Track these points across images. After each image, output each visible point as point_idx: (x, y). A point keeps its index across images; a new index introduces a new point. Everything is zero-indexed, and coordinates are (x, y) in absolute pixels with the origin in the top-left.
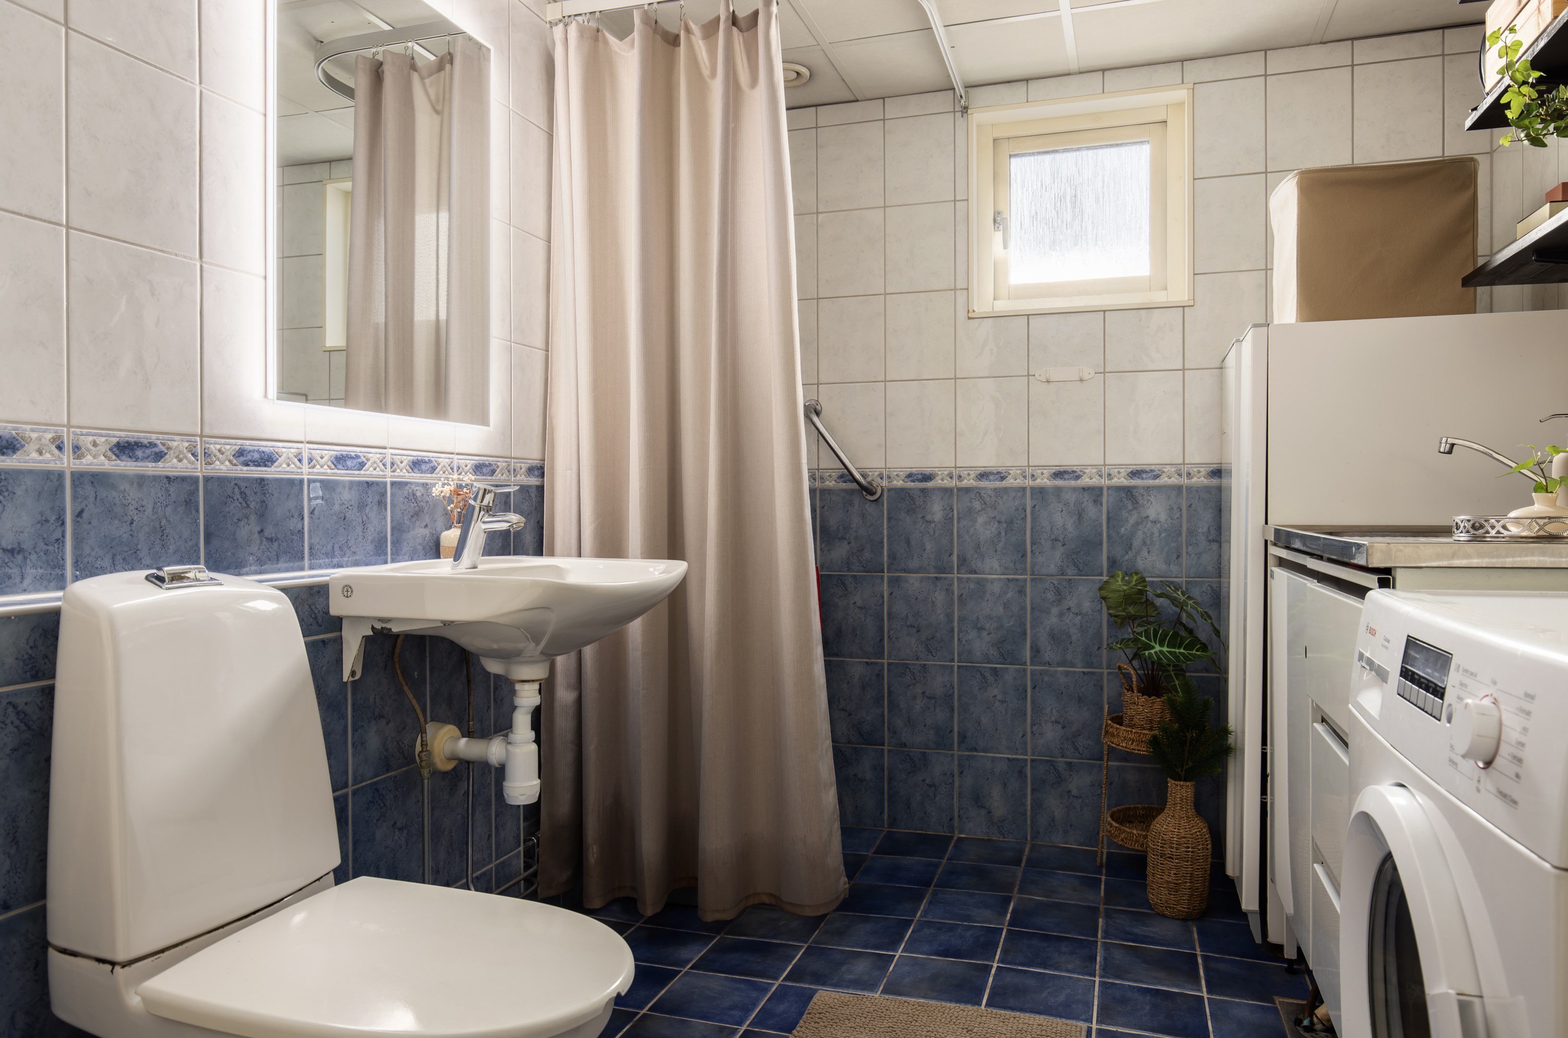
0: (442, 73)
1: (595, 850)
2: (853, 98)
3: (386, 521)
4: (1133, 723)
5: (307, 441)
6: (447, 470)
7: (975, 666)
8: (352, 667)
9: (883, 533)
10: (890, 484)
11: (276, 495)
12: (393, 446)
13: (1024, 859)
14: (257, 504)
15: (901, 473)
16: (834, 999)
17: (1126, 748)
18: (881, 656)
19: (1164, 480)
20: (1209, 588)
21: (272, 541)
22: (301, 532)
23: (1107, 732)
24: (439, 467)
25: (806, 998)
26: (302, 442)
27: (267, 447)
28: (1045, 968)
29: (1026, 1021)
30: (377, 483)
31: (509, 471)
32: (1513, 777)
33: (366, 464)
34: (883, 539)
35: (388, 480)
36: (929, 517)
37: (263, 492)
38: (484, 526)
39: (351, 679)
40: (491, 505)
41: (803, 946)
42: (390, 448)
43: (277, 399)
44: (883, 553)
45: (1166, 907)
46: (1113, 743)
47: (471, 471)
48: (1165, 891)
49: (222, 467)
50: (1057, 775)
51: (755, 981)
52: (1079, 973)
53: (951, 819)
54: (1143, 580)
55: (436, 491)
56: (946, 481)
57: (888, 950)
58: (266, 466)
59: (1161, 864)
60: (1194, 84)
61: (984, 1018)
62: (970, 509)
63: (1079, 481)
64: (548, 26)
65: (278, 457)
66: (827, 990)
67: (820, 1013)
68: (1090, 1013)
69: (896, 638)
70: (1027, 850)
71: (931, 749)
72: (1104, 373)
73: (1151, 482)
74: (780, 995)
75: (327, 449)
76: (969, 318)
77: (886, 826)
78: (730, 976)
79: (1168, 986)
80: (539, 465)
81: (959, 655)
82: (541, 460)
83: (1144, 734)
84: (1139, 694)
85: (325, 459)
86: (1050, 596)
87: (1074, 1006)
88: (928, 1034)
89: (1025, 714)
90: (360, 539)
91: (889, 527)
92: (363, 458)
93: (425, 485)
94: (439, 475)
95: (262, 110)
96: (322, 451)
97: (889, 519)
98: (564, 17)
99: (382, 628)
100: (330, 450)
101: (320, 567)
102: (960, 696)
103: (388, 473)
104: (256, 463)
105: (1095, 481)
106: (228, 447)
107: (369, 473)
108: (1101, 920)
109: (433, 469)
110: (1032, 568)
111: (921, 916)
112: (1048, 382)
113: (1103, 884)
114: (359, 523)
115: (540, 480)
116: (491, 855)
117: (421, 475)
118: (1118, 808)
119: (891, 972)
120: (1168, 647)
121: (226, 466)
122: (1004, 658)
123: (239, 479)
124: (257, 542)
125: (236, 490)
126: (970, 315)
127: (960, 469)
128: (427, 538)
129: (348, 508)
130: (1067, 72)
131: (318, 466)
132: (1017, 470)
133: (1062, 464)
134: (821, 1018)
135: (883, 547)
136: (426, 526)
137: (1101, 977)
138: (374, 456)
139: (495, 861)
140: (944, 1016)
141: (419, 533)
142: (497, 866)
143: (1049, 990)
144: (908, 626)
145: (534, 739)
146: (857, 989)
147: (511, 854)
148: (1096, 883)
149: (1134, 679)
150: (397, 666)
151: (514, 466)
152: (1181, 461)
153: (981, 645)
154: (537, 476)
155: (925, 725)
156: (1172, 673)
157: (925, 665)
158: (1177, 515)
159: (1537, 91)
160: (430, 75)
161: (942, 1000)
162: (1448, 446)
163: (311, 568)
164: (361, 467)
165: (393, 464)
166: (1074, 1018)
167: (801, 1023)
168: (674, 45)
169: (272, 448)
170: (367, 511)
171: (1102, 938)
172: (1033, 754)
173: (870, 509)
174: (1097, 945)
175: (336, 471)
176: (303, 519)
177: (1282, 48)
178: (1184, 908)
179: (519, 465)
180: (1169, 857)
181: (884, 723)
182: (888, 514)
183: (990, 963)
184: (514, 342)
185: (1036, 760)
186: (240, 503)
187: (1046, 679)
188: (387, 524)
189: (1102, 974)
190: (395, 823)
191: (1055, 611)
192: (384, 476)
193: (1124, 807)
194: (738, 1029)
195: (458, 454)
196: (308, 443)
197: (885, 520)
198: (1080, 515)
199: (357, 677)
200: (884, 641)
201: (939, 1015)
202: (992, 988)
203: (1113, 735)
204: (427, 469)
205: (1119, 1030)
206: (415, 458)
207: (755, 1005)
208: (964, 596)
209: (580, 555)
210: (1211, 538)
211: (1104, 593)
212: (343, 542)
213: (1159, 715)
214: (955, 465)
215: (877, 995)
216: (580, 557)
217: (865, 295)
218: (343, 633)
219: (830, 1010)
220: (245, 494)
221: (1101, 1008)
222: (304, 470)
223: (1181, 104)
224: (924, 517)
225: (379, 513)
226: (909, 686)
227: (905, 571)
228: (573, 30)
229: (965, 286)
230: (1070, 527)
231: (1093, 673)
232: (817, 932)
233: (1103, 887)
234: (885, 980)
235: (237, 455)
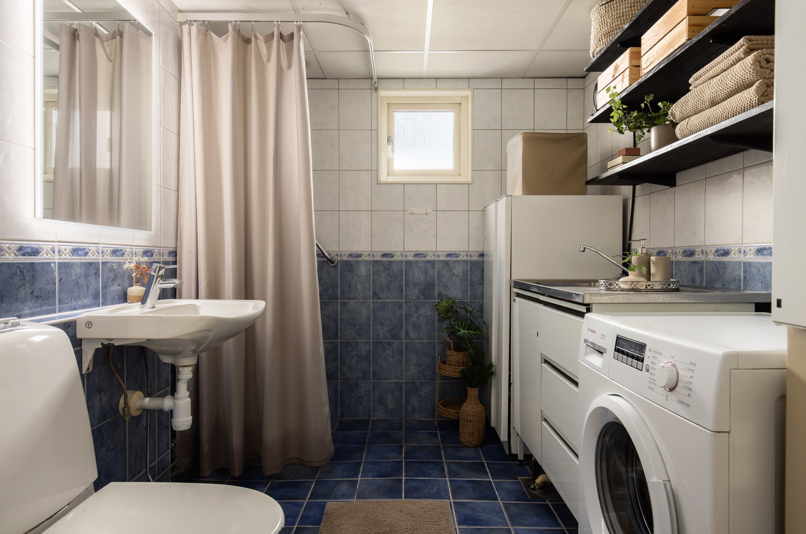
0: (114, 40)
1: (207, 446)
2: (324, 77)
3: (99, 283)
4: (451, 364)
5: (57, 241)
6: (130, 255)
7: (380, 341)
8: (89, 365)
9: (338, 281)
10: (341, 259)
11: (40, 272)
12: (102, 243)
13: (404, 427)
14: (30, 277)
15: (346, 254)
16: (336, 505)
17: (449, 375)
18: (337, 339)
19: (461, 258)
20: (479, 304)
21: (38, 298)
22: (54, 292)
23: (439, 368)
24: (126, 253)
25: (323, 506)
26: (54, 242)
27: (35, 245)
28: (425, 477)
29: (424, 503)
30: (95, 263)
31: (160, 254)
32: (687, 395)
33: (89, 253)
34: (338, 284)
35: (100, 261)
36: (359, 274)
37: (33, 270)
38: (160, 286)
39: (87, 372)
40: (163, 275)
41: (314, 481)
42: (101, 244)
43: (43, 218)
44: (338, 291)
45: (468, 443)
46: (442, 373)
47: (142, 255)
48: (467, 436)
49: (10, 257)
50: (416, 388)
51: (295, 502)
52: (440, 477)
53: (369, 412)
54: (454, 301)
55: (126, 266)
56: (367, 257)
57: (354, 478)
58: (34, 255)
59: (466, 424)
60: (474, 89)
61: (406, 504)
62: (378, 270)
63: (426, 258)
64: (178, 24)
65: (41, 250)
66: (331, 501)
67: (332, 514)
68: (449, 495)
69: (344, 330)
70: (404, 423)
71: (360, 380)
72: (436, 211)
73: (455, 259)
74: (309, 507)
75: (68, 245)
76: (378, 184)
77: (339, 417)
78: (282, 501)
79: (476, 478)
80: (174, 251)
81: (373, 336)
82: (175, 248)
83: (456, 368)
84: (454, 351)
85: (67, 251)
86: (413, 309)
87: (441, 493)
88: (384, 516)
89: (402, 362)
90: (86, 294)
91: (341, 279)
92: (87, 250)
93: (119, 263)
94: (125, 258)
95: (33, 55)
96: (65, 246)
97: (341, 275)
98: (188, 21)
99: (108, 343)
100: (70, 246)
101: (64, 310)
102: (373, 355)
103: (100, 257)
104: (29, 254)
105: (432, 258)
106: (13, 245)
107: (91, 258)
108: (442, 452)
109: (123, 254)
110: (405, 297)
111: (365, 459)
112: (413, 214)
113: (439, 435)
114: (85, 285)
115: (175, 258)
116: (155, 456)
117: (117, 258)
118: (443, 400)
119: (358, 488)
120: (467, 331)
121: (12, 256)
122: (393, 337)
123: (20, 263)
124: (30, 299)
125: (18, 270)
126: (378, 182)
127: (374, 252)
128: (120, 292)
129: (79, 277)
130: (422, 77)
131: (63, 255)
132: (399, 253)
133: (418, 251)
134: (333, 516)
135: (338, 288)
136: (119, 285)
137: (449, 478)
138: (93, 248)
139: (157, 459)
140: (388, 506)
141: (115, 288)
142: (158, 462)
143: (429, 487)
144: (349, 324)
145: (188, 396)
146: (345, 499)
147: (165, 454)
148: (435, 435)
149: (452, 345)
150: (111, 363)
151: (162, 251)
152: (467, 250)
153: (383, 332)
154: (173, 257)
155: (357, 369)
156: (467, 341)
157: (357, 342)
158: (466, 273)
159: (624, 113)
160: (107, 41)
161: (385, 498)
162: (583, 249)
163: (60, 311)
164: (86, 254)
165: (102, 252)
166: (443, 499)
167: (324, 519)
168: (247, 43)
169: (38, 246)
170: (89, 278)
171: (445, 460)
172: (406, 379)
173: (332, 270)
174: (443, 464)
175: (73, 257)
176: (55, 284)
177: (508, 78)
178: (475, 442)
179: (164, 251)
180: (470, 421)
181: (338, 370)
182: (340, 272)
183: (401, 478)
184: (162, 187)
185: (407, 382)
186: (20, 277)
187: (411, 346)
188: (99, 285)
189: (449, 476)
190: (109, 447)
191: (415, 315)
192: (98, 259)
193: (445, 400)
194: (293, 527)
195: (135, 246)
196: (58, 242)
197: (339, 275)
198: (426, 273)
199: (90, 370)
200: (338, 332)
201: (386, 506)
202: (405, 490)
203: (443, 369)
204: (120, 254)
205: (462, 501)
206: (114, 249)
207: (298, 514)
208: (375, 310)
209: (197, 297)
210: (479, 283)
211: (437, 307)
212: (77, 296)
213: (462, 360)
214: (371, 250)
215: (355, 500)
216: (198, 299)
217: (329, 170)
218: (83, 348)
219: (336, 511)
220: (23, 272)
221: (453, 492)
222: (56, 257)
223: (467, 97)
224: (357, 274)
225: (96, 279)
226: (350, 352)
227: (348, 299)
228: (194, 29)
229: (376, 169)
230: (422, 277)
231: (431, 342)
232: (318, 473)
233: (439, 436)
234: (356, 492)
235: (18, 250)
